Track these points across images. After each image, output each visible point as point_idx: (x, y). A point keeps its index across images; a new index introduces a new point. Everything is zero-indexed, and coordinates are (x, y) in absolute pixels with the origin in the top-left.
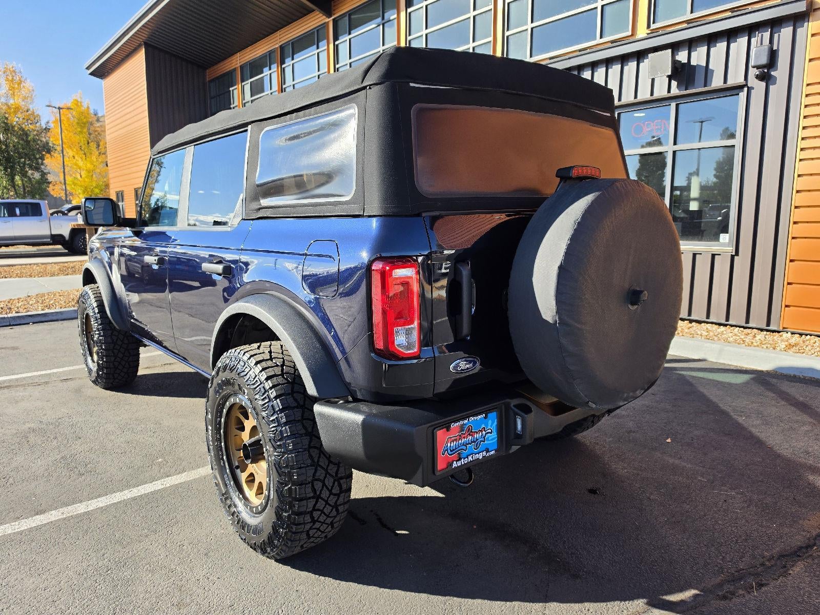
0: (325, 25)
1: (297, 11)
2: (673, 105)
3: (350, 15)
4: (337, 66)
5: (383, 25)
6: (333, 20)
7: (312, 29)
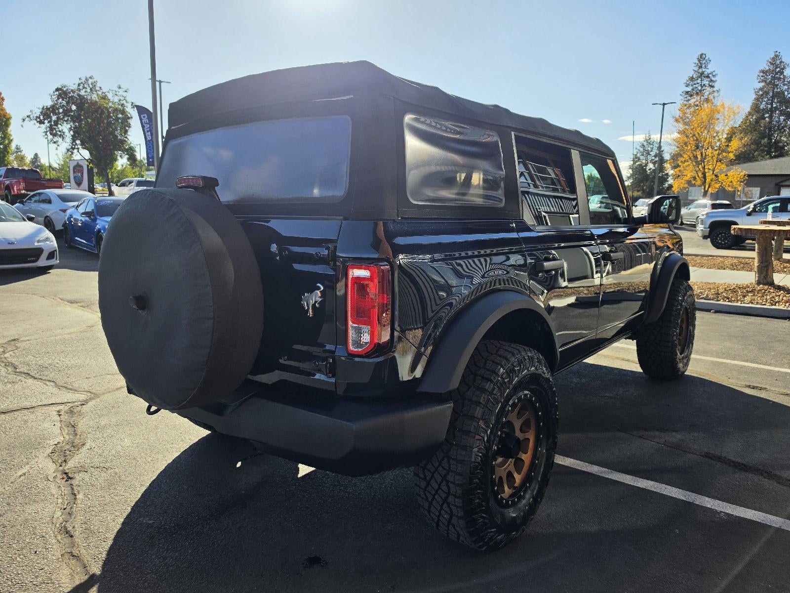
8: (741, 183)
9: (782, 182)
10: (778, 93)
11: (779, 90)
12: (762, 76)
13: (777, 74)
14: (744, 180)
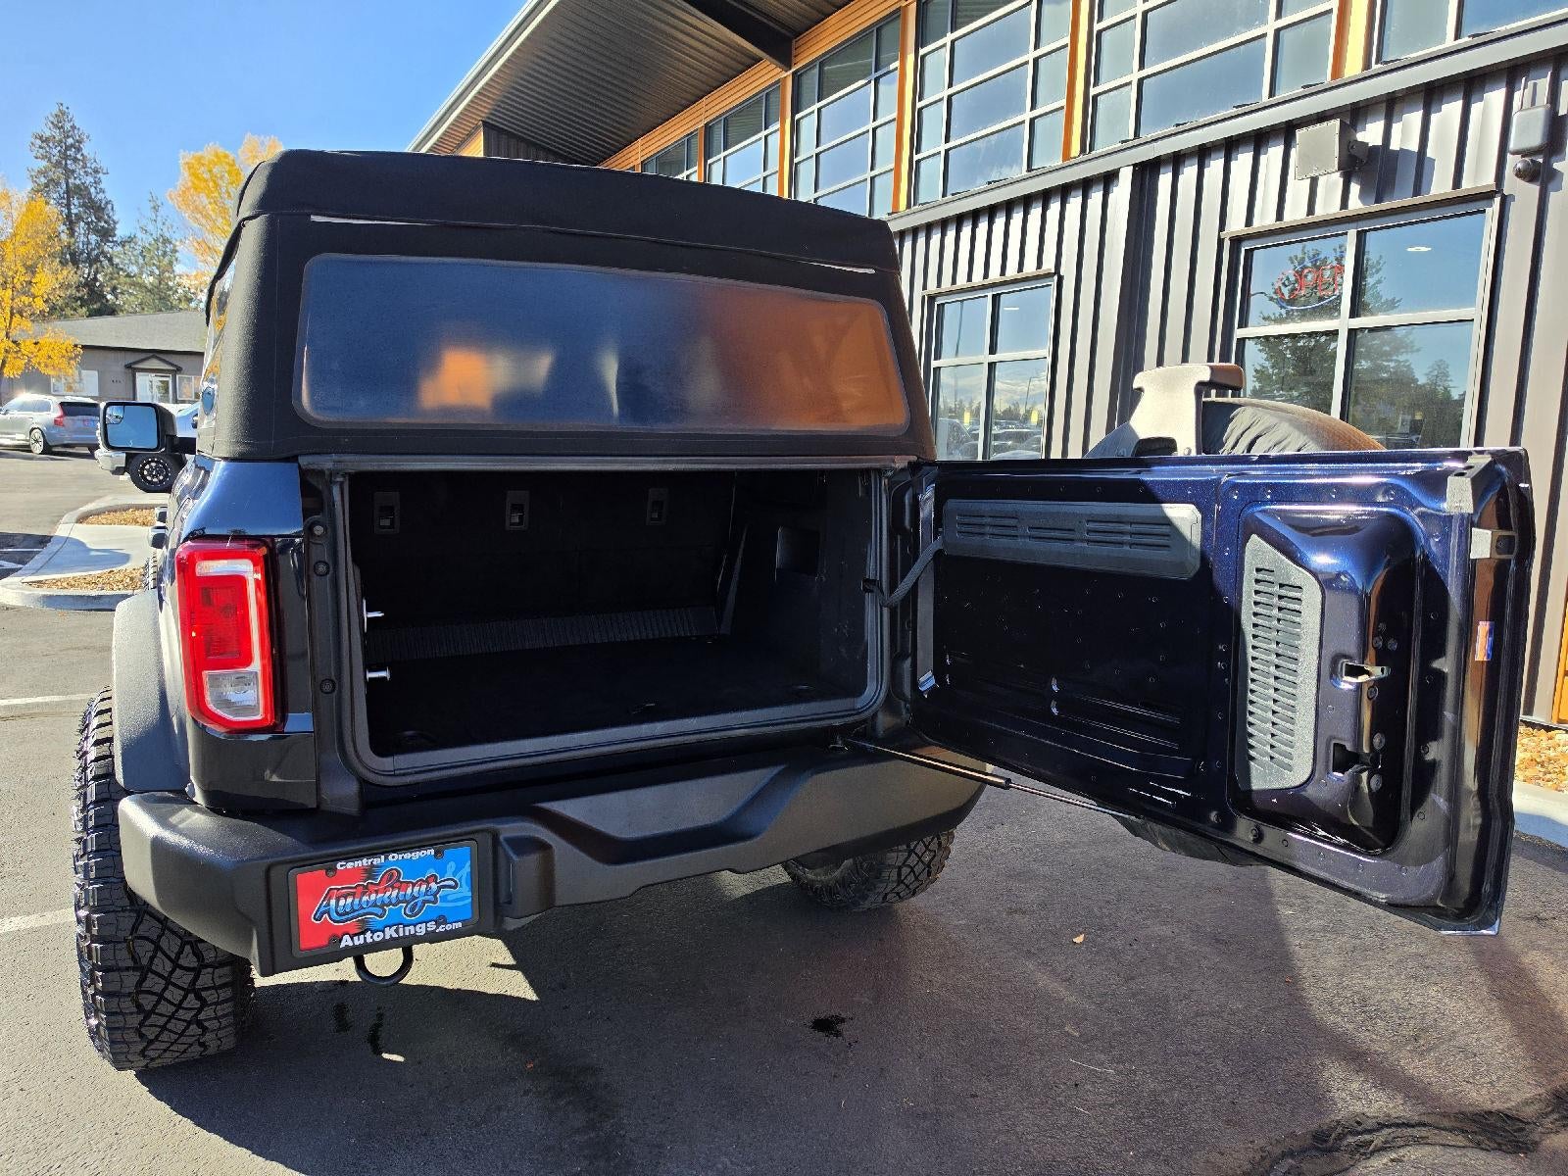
0: (778, 85)
1: (734, 60)
2: (1352, 234)
3: (822, 65)
4: (796, 160)
5: (877, 80)
6: (794, 74)
7: (757, 94)
8: (72, 362)
9: (135, 363)
10: (77, 187)
11: (78, 182)
12: (40, 147)
13: (68, 148)
14: (76, 356)
